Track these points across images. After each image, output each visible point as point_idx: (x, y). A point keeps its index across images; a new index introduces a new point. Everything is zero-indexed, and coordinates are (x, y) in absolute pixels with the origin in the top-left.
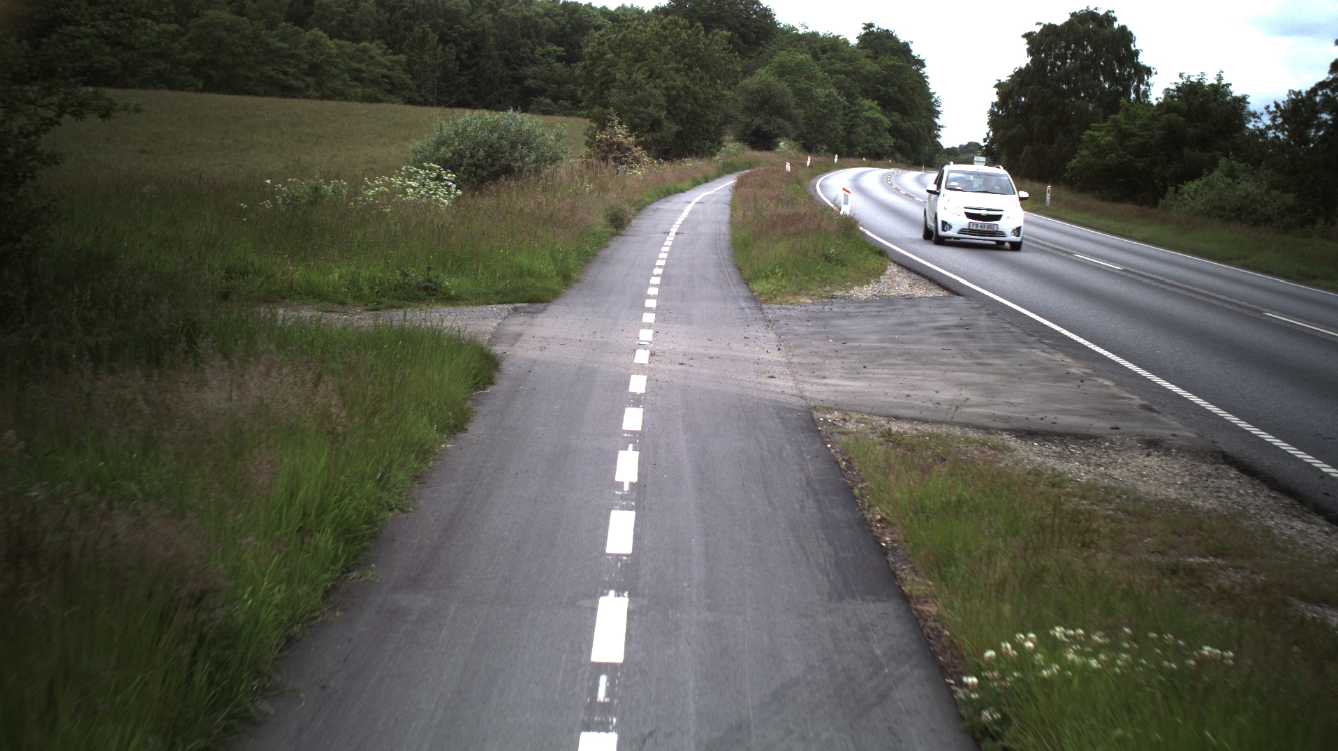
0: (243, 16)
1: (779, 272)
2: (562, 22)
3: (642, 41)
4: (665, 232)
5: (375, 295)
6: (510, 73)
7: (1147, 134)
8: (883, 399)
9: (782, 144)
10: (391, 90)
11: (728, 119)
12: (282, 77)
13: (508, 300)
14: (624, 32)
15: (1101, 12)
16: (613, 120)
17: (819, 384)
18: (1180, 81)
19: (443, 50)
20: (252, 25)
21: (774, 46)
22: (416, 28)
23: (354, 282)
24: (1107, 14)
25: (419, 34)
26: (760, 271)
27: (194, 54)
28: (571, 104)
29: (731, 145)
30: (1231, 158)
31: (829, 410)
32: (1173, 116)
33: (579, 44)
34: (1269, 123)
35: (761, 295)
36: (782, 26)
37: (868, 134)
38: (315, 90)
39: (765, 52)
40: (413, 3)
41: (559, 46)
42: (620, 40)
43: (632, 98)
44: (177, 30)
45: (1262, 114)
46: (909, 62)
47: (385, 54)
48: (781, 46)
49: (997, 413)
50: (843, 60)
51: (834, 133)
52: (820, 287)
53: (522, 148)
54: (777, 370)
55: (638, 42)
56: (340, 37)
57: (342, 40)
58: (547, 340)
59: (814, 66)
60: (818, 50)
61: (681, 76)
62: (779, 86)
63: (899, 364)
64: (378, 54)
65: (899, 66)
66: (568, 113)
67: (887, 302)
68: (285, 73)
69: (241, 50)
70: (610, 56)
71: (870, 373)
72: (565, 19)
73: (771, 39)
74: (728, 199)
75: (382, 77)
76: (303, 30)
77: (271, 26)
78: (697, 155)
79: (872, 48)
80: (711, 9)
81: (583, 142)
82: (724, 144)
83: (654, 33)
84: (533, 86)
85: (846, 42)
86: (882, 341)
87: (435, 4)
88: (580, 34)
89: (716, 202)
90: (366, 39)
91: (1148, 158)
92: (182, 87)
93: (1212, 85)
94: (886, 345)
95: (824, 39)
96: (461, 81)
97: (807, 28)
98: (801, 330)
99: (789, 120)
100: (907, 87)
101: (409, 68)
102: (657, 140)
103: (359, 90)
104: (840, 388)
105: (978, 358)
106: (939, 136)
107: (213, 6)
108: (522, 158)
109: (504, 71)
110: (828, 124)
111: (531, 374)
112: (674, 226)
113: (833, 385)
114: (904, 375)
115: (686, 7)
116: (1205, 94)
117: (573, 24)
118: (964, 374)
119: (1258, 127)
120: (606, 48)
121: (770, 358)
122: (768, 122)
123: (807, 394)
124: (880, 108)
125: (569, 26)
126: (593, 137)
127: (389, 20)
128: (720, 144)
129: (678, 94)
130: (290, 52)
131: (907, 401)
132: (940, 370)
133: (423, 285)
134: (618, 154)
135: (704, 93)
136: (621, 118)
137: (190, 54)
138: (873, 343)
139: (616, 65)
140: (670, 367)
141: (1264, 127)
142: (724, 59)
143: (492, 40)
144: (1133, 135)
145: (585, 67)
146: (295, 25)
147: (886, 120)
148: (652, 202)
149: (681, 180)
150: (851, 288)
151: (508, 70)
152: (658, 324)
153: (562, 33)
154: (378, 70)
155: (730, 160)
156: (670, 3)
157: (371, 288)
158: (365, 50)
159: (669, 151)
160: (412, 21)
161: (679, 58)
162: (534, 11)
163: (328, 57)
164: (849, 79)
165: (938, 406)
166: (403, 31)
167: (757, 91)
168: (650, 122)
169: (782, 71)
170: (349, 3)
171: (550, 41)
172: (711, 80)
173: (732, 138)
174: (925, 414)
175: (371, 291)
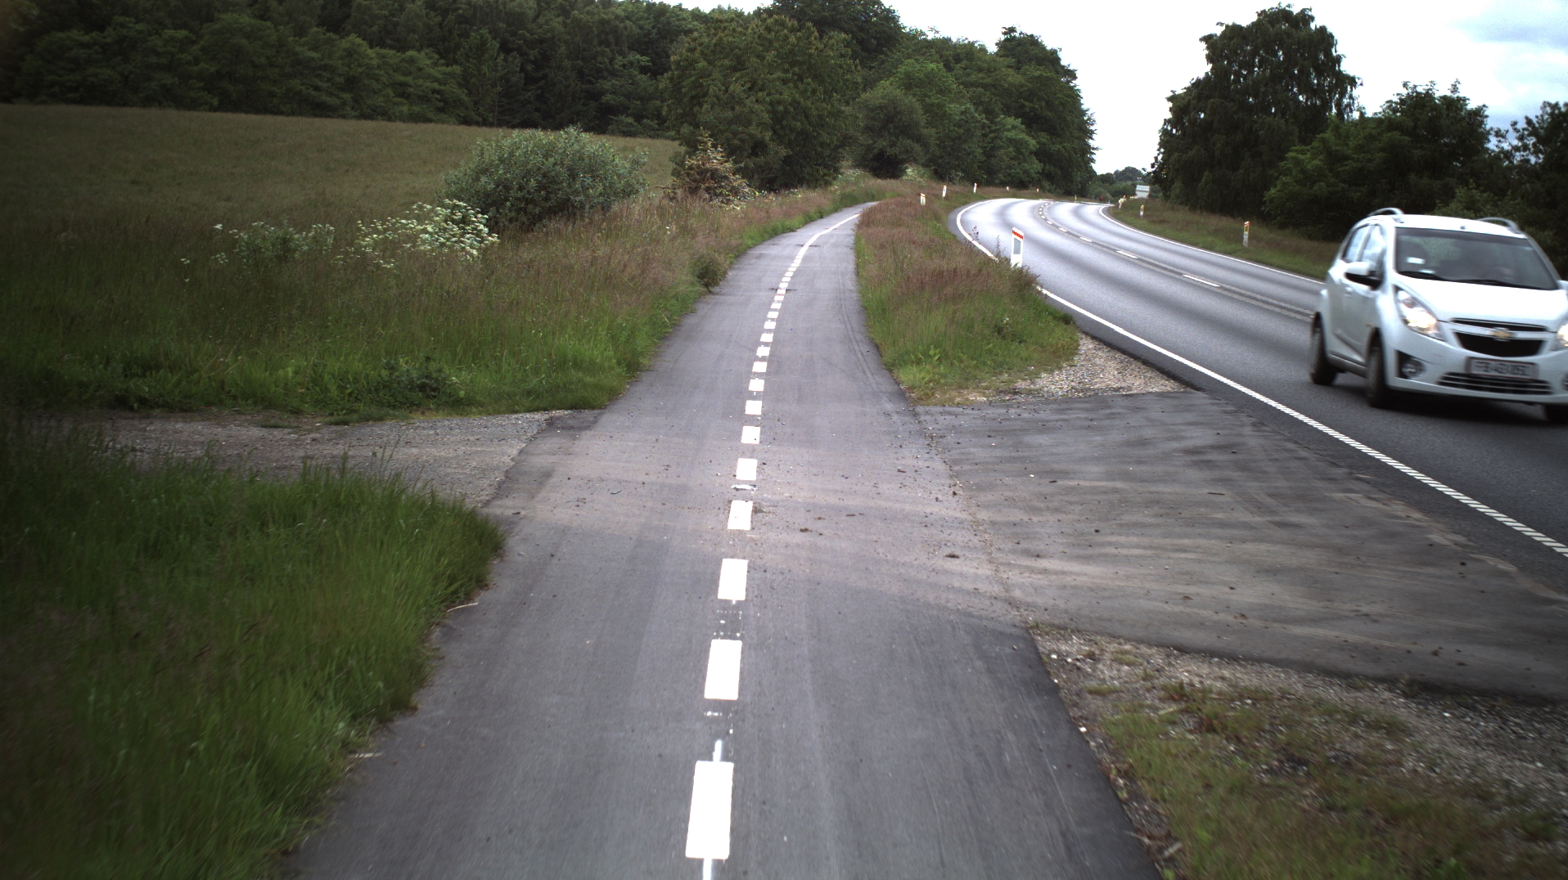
0: (265, 20)
1: (935, 355)
2: (646, 26)
3: (742, 46)
4: (772, 289)
5: (347, 398)
6: (584, 87)
7: (1364, 157)
8: (1145, 604)
9: (909, 171)
10: (444, 108)
11: (846, 141)
12: (313, 93)
13: (541, 405)
14: (721, 34)
15: (1296, 10)
16: (706, 143)
17: (1032, 570)
18: (1404, 92)
19: (505, 60)
20: (278, 31)
21: (898, 54)
22: (473, 34)
23: (317, 380)
24: (1303, 10)
25: (475, 41)
26: (907, 353)
27: (208, 66)
28: (658, 124)
29: (850, 172)
30: (1471, 186)
31: (1062, 631)
32: (1396, 135)
33: (666, 52)
34: (1516, 142)
35: (911, 388)
36: (908, 30)
37: (1011, 159)
38: (353, 108)
39: (888, 62)
40: (469, 4)
41: (642, 55)
42: (715, 45)
43: (729, 114)
44: (187, 37)
45: (1507, 132)
46: (1057, 72)
47: (435, 64)
48: (908, 54)
49: (1352, 638)
50: (980, 70)
51: (971, 156)
52: (995, 375)
53: (584, 177)
54: (959, 539)
55: (737, 47)
56: (383, 45)
57: (385, 48)
58: (591, 483)
59: (947, 77)
60: (951, 58)
61: (790, 88)
62: (906, 101)
63: (1150, 525)
64: (428, 66)
65: (1047, 77)
66: (654, 134)
67: (1097, 401)
68: (317, 88)
69: (263, 60)
70: (702, 64)
71: (1110, 544)
72: (649, 23)
73: (894, 46)
74: (851, 240)
75: (433, 93)
76: (337, 37)
77: (301, 31)
78: (809, 186)
79: (1014, 56)
80: (824, 10)
81: (670, 172)
82: (842, 170)
83: (756, 37)
84: (612, 102)
85: (983, 49)
86: (1110, 476)
87: (495, 5)
88: (668, 41)
89: (835, 245)
90: (413, 48)
91: (1366, 186)
92: (193, 105)
93: (1444, 98)
94: (1119, 485)
95: (957, 46)
96: (526, 97)
97: (937, 32)
98: (980, 453)
99: (918, 141)
100: (1057, 102)
101: (465, 82)
102: (760, 167)
103: (405, 109)
104: (1069, 579)
105: (1272, 512)
106: (1093, 161)
107: (231, 8)
108: (585, 189)
109: (577, 84)
110: (963, 146)
111: (555, 561)
112: (784, 279)
113: (1056, 573)
114: (1166, 550)
115: (794, 8)
116: (1435, 107)
117: (659, 28)
118: (1263, 547)
119: (1503, 148)
120: (697, 54)
121: (944, 512)
122: (893, 145)
123: (1017, 594)
124: (1023, 127)
125: (655, 31)
126: (681, 164)
127: (440, 25)
128: (836, 170)
129: (786, 111)
130: (323, 63)
131: (1188, 610)
132: (1220, 538)
133: (419, 382)
134: (712, 184)
135: (817, 109)
136: (716, 140)
137: (202, 65)
138: (1098, 480)
139: (710, 75)
140: (785, 537)
141: (1510, 148)
142: (841, 67)
143: (563, 49)
144: (1347, 158)
145: (671, 79)
146: (328, 31)
147: (1032, 142)
148: (755, 245)
149: (788, 215)
150: (1037, 375)
151: (582, 83)
152: (765, 447)
153: (647, 40)
154: (428, 84)
155: (848, 190)
156: (775, 4)
157: (342, 388)
158: (412, 61)
159: (775, 180)
160: (468, 26)
161: (786, 66)
162: (613, 13)
163: (367, 69)
164: (988, 93)
165: (1244, 621)
166: (457, 38)
167: (880, 107)
168: (751, 144)
169: (909, 83)
170: (393, 5)
171: (633, 49)
172: (825, 92)
173: (850, 163)
174: (1227, 642)
175: (342, 393)
